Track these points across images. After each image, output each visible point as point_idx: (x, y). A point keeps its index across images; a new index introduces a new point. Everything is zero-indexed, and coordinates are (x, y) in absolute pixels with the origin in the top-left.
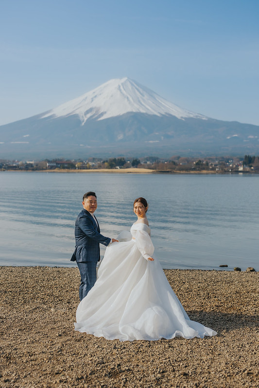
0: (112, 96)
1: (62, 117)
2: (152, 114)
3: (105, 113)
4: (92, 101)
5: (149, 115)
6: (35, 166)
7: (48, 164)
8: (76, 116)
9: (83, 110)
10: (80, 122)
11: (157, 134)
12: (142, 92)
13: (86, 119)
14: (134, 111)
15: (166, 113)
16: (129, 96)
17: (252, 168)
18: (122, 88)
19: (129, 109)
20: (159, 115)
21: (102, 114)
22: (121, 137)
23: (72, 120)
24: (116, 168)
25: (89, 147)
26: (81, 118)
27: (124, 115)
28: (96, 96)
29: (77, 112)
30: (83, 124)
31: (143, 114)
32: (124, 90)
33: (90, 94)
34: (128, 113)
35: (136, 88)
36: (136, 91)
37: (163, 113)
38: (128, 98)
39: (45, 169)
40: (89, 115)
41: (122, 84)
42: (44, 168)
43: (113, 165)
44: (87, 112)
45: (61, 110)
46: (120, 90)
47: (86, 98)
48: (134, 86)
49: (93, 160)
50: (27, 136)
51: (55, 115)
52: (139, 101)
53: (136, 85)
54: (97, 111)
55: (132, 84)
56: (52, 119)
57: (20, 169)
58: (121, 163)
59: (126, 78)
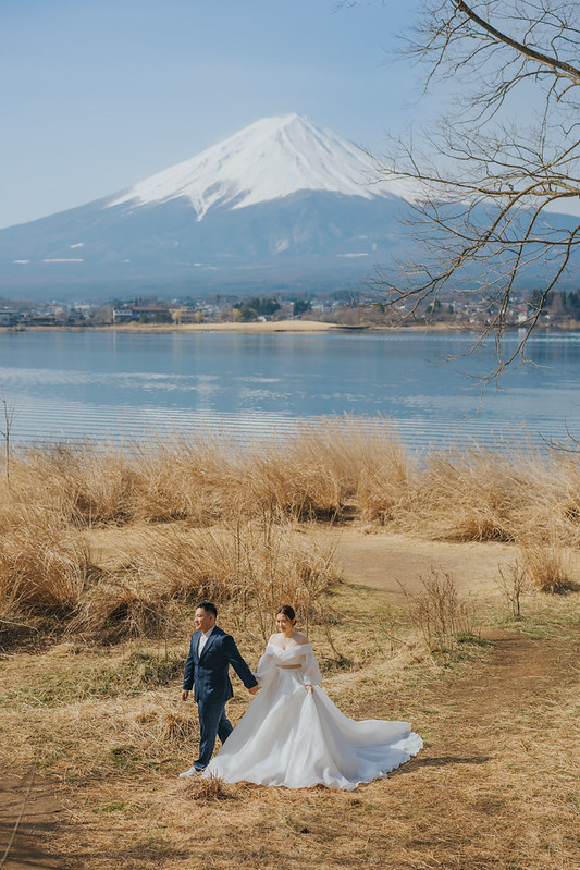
0: (263, 155)
1: (154, 202)
2: (351, 194)
3: (249, 192)
4: (220, 166)
5: (345, 197)
6: (87, 316)
7: (115, 314)
8: (185, 200)
9: (202, 187)
10: (193, 213)
11: (363, 237)
12: (328, 146)
13: (206, 207)
14: (313, 187)
15: (383, 192)
16: (301, 156)
17: (548, 317)
18: (284, 136)
19: (302, 184)
20: (366, 196)
21: (242, 196)
22: (283, 245)
23: (175, 211)
24: (257, 321)
25: (214, 268)
26: (196, 207)
27: (288, 197)
28: (227, 156)
29: (187, 192)
30: (200, 217)
31: (331, 194)
32: (291, 140)
33: (214, 152)
34: (300, 192)
35: (317, 138)
36: (316, 141)
37: (378, 193)
38: (298, 158)
39: (109, 324)
40: (213, 199)
41: (285, 128)
42: (108, 321)
43: (250, 313)
44: (209, 192)
45: (151, 189)
46: (280, 141)
47: (207, 160)
48: (311, 132)
49: (218, 299)
50: (80, 245)
51: (139, 198)
52: (323, 166)
53: (315, 131)
54: (231, 189)
55: (307, 129)
56: (133, 207)
57: (57, 324)
58: (270, 309)
59: (295, 116)
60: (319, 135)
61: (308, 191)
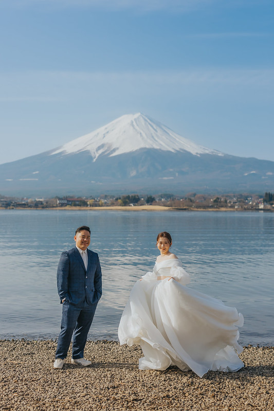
0: (125, 132)
1: (73, 153)
2: (166, 150)
3: (118, 148)
4: (104, 137)
5: (163, 151)
6: (45, 204)
7: (58, 202)
8: (87, 152)
9: (95, 146)
10: (91, 158)
11: (171, 170)
12: (155, 128)
13: (97, 155)
14: (147, 147)
15: (180, 149)
16: (142, 132)
17: (273, 206)
18: (134, 123)
19: (142, 145)
20: (173, 151)
21: (114, 150)
22: (134, 173)
23: (83, 157)
24: (130, 206)
25: (101, 184)
26: (93, 155)
27: (136, 151)
28: (108, 132)
29: (88, 148)
30: (95, 160)
31: (156, 150)
32: (138, 125)
33: (101, 130)
34: (142, 149)
35: (149, 124)
36: (149, 126)
37: (178, 149)
38: (141, 134)
39: (55, 207)
40: (100, 152)
41: (135, 120)
42: (55, 205)
43: (127, 202)
44: (99, 148)
45: (72, 146)
46: (133, 126)
47: (98, 134)
48: (147, 121)
49: (106, 197)
50: (37, 172)
51: (65, 151)
52: (153, 137)
53: (149, 121)
54: (109, 147)
55: (145, 120)
56: (63, 155)
57: (30, 207)
58: (135, 200)
59: (139, 114)
60: (150, 123)
61: (145, 148)
